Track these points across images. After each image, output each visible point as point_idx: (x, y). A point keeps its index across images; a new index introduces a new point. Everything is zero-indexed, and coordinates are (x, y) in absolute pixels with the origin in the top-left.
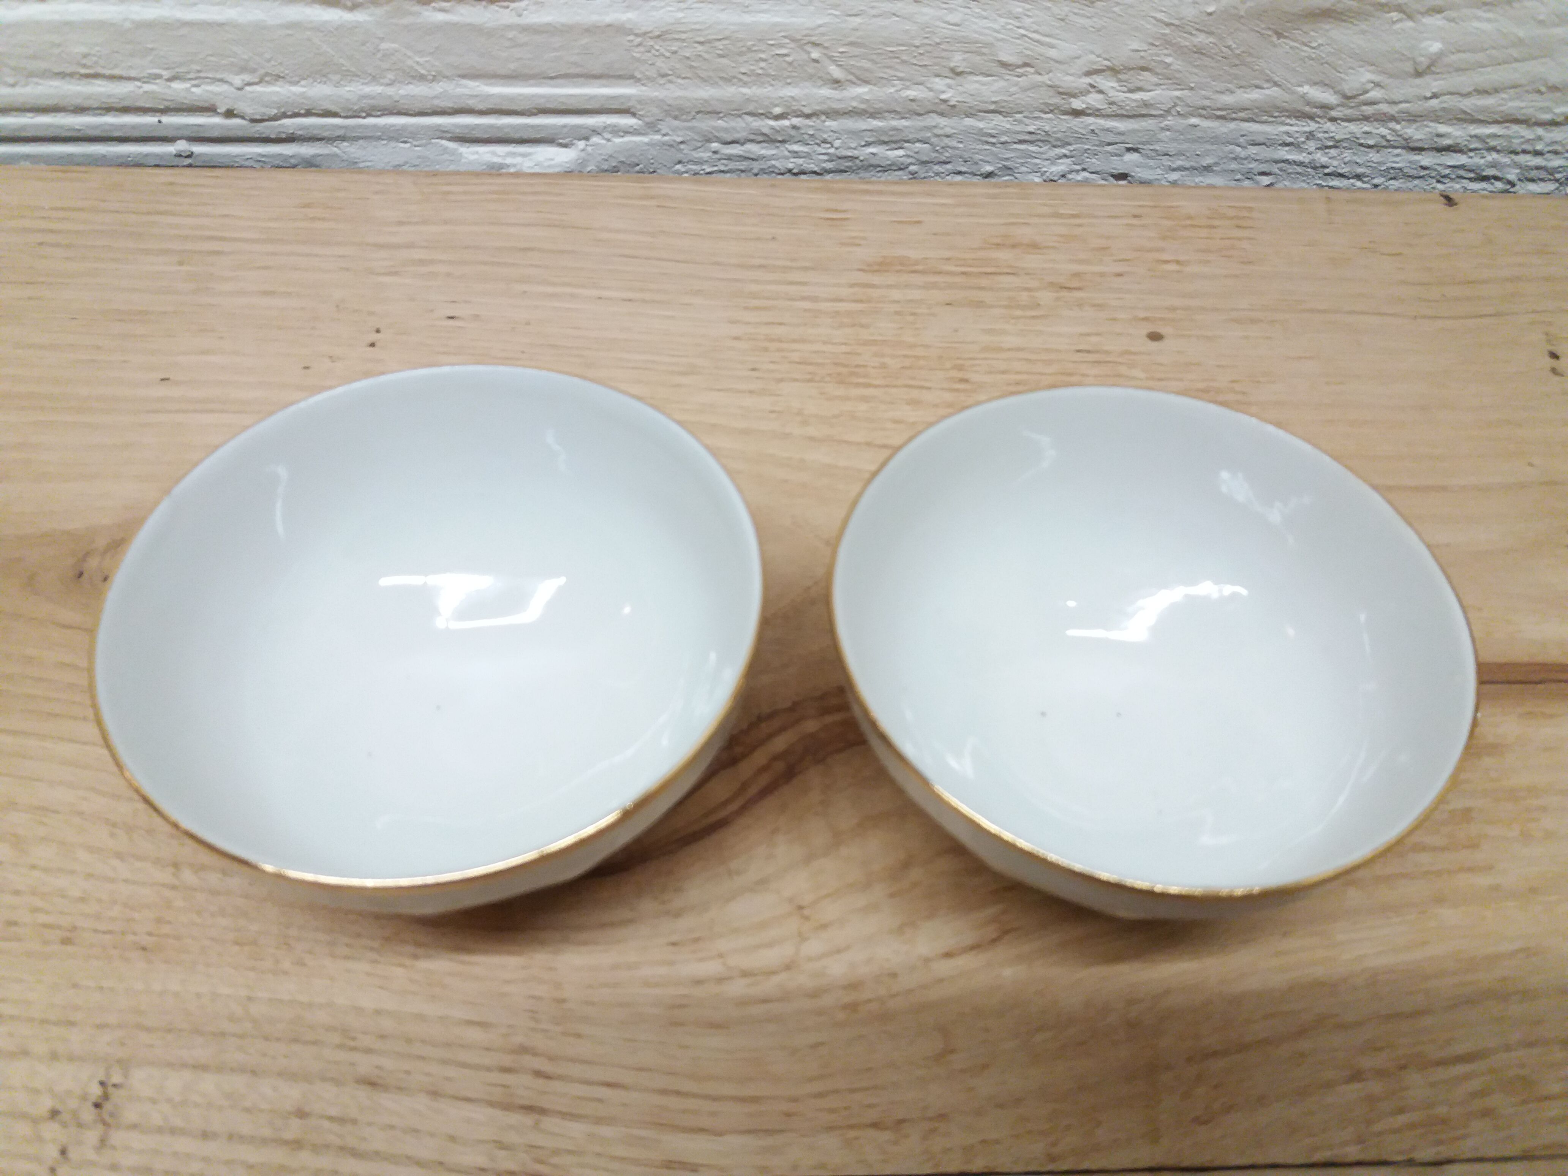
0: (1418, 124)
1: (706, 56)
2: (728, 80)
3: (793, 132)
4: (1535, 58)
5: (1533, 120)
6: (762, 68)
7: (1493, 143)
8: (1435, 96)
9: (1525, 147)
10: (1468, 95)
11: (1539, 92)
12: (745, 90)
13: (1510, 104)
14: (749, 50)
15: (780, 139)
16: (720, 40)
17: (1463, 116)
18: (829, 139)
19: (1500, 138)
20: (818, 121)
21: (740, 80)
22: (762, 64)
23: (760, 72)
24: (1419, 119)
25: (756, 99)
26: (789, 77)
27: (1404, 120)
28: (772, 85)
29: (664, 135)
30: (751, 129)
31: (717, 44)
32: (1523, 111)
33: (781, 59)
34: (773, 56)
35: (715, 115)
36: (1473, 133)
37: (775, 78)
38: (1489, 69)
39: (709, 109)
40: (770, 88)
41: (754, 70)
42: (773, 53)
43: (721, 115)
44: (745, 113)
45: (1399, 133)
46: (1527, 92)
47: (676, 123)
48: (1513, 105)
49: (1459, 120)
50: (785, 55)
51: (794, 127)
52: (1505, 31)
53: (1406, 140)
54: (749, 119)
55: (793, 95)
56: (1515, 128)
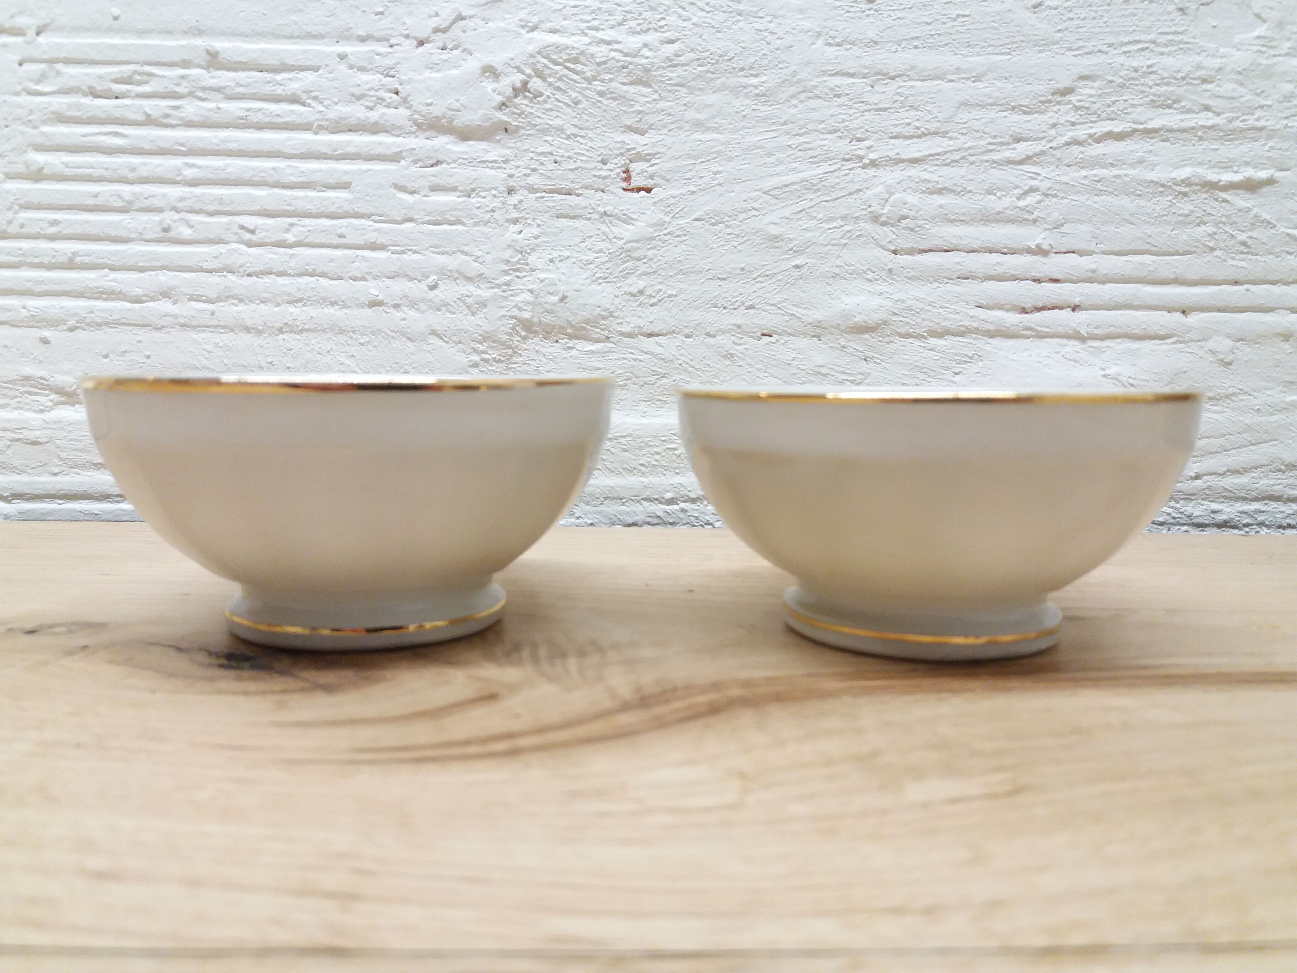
0: (1193, 502)
1: (613, 450)
2: (631, 471)
3: (681, 515)
4: (1266, 442)
5: (1286, 496)
6: (656, 460)
7: (1261, 518)
8: (1197, 477)
9: (1289, 521)
10: (1223, 475)
11: (1280, 470)
12: (643, 479)
13: (1261, 482)
14: (647, 444)
15: (671, 521)
16: (624, 437)
17: (1227, 494)
18: (711, 521)
19: (1265, 514)
20: (701, 505)
21: (640, 470)
22: (657, 457)
23: (655, 463)
24: (1193, 498)
25: (652, 486)
26: (678, 468)
27: (1181, 499)
28: (665, 475)
29: (578, 518)
30: (648, 513)
31: (622, 440)
32: (1275, 488)
33: (671, 453)
34: (665, 450)
35: (618, 501)
36: (1241, 509)
37: (666, 468)
38: (1233, 452)
39: (615, 495)
40: (663, 477)
41: (650, 462)
42: (665, 448)
43: (624, 501)
44: (643, 499)
45: (1181, 510)
46: (1271, 471)
47: (588, 508)
48: (1265, 483)
49: (1226, 498)
50: (675, 449)
51: (683, 510)
52: (1234, 419)
53: (1188, 517)
54: (645, 504)
55: (681, 482)
56: (1274, 504)
